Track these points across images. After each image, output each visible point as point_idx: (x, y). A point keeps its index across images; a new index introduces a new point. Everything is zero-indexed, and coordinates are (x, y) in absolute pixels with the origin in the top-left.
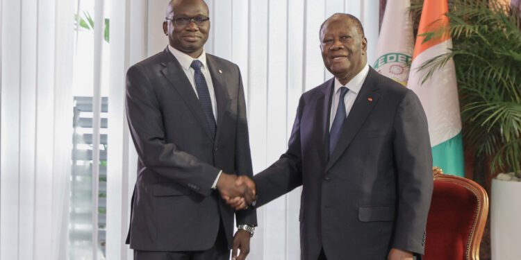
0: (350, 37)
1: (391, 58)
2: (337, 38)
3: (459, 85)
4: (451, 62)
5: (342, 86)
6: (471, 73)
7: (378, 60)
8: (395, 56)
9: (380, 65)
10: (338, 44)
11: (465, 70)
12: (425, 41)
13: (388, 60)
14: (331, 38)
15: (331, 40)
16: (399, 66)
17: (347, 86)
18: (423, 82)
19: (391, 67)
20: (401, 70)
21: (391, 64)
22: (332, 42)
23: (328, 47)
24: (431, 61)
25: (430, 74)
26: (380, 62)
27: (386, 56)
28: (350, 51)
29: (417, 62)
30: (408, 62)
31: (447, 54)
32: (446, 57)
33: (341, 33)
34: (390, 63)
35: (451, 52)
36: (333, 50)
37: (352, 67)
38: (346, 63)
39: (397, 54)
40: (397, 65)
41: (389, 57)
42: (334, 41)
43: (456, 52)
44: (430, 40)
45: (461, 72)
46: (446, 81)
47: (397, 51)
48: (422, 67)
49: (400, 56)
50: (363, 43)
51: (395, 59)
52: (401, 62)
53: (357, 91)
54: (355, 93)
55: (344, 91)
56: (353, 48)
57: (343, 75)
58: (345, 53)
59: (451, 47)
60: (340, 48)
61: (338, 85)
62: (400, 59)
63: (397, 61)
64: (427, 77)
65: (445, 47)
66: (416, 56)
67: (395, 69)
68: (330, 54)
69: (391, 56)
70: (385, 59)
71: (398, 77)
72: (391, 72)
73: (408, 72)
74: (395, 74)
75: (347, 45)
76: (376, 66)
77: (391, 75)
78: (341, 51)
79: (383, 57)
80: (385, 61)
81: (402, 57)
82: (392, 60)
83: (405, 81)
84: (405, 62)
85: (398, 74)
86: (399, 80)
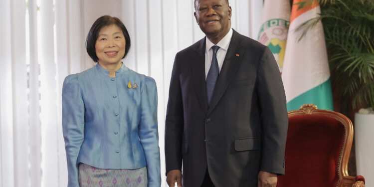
0: (221, 6)
1: (274, 23)
2: (211, 7)
3: (327, 41)
4: (320, 24)
5: (214, 45)
6: (336, 31)
7: (263, 25)
8: (276, 21)
9: (265, 28)
10: (212, 11)
11: (331, 30)
12: (299, 8)
13: (271, 25)
14: (205, 7)
15: (206, 8)
16: (280, 29)
17: (218, 45)
18: (299, 40)
19: (274, 30)
20: (281, 32)
22: (206, 10)
23: (203, 14)
24: (304, 24)
25: (304, 34)
26: (265, 26)
27: (269, 22)
28: (221, 16)
29: (293, 25)
30: (286, 25)
31: (316, 18)
32: (316, 20)
33: (213, 3)
34: (273, 27)
35: (319, 16)
36: (208, 16)
37: (222, 29)
38: (218, 26)
39: (278, 20)
40: (278, 28)
41: (271, 22)
42: (208, 9)
43: (324, 16)
44: (303, 8)
45: (328, 32)
46: (317, 38)
47: (278, 17)
48: (297, 29)
49: (280, 21)
50: (229, 11)
51: (276, 24)
52: (281, 25)
54: (224, 50)
55: (215, 49)
56: (223, 14)
57: (215, 36)
58: (217, 18)
59: (319, 12)
60: (214, 15)
61: (209, 44)
62: (280, 23)
63: (278, 25)
64: (302, 36)
65: (314, 13)
66: (293, 20)
67: (277, 32)
68: (205, 19)
69: (273, 21)
70: (269, 23)
71: (280, 37)
72: (274, 33)
73: (287, 33)
74: (277, 35)
75: (219, 12)
76: (262, 30)
77: (274, 36)
78: (214, 16)
79: (268, 23)
80: (269, 25)
81: (282, 22)
82: (274, 25)
83: (285, 40)
84: (284, 26)
85: (279, 35)
86: (280, 40)
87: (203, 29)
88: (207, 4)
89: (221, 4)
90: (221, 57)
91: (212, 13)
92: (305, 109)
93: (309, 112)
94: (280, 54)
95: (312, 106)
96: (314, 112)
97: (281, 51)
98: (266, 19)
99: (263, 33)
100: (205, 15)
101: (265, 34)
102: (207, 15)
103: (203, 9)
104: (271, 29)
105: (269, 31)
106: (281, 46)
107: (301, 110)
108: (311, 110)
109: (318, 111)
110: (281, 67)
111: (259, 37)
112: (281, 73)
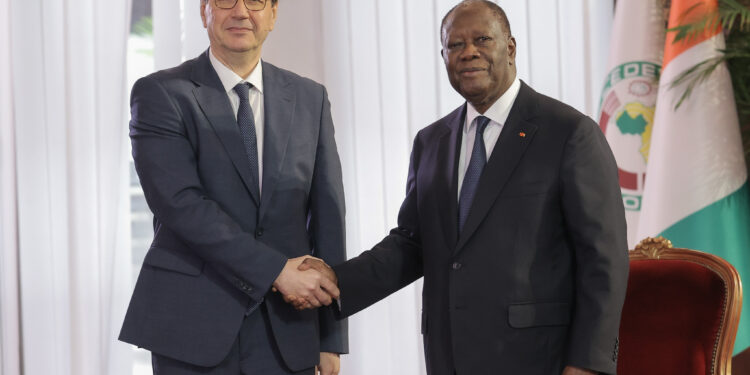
0: (490, 39)
1: (631, 70)
2: (470, 40)
3: (740, 109)
4: (721, 69)
5: (479, 115)
7: (610, 75)
8: (636, 67)
9: (613, 81)
10: (472, 50)
12: (678, 38)
13: (626, 74)
14: (459, 40)
15: (460, 44)
16: (645, 82)
17: (487, 114)
18: (677, 106)
19: (631, 84)
20: (647, 88)
21: (631, 80)
22: (462, 47)
23: (455, 56)
24: (690, 71)
25: (687, 93)
26: (613, 76)
27: (622, 67)
28: (491, 61)
29: (668, 74)
30: (657, 74)
31: (716, 59)
32: (713, 63)
33: (475, 32)
34: (630, 78)
35: (722, 54)
36: (464, 60)
37: (493, 87)
38: (484, 81)
39: (640, 64)
40: (640, 82)
41: (626, 68)
42: (464, 44)
43: (732, 55)
44: (686, 37)
45: (743, 87)
46: (716, 101)
47: (640, 58)
48: (676, 83)
49: (644, 66)
50: (511, 47)
51: (637, 71)
52: (647, 75)
53: (502, 122)
54: (499, 125)
55: (483, 123)
56: (495, 55)
57: (481, 99)
58: (483, 64)
59: (722, 46)
60: (475, 57)
61: (472, 114)
62: (644, 71)
63: (640, 74)
64: (683, 97)
65: (711, 47)
66: (666, 64)
67: (638, 88)
68: (459, 66)
69: (631, 66)
70: (621, 72)
71: (644, 100)
72: (630, 92)
73: (656, 90)
74: (638, 95)
75: (486, 51)
76: (608, 84)
77: (632, 98)
78: (476, 61)
79: (619, 70)
80: (622, 75)
81: (648, 68)
82: (632, 74)
83: (654, 106)
84: (653, 76)
85: (643, 95)
86: (643, 106)
87: (457, 85)
88: (462, 36)
89: (490, 35)
90: (491, 137)
91: (471, 54)
92: (647, 247)
93: (654, 255)
94: (644, 134)
95: (660, 242)
96: (665, 254)
97: (647, 128)
98: (615, 63)
99: (609, 91)
100: (458, 57)
101: (613, 93)
102: (462, 56)
103: (455, 45)
104: (626, 82)
105: (620, 88)
106: (646, 118)
107: (638, 251)
108: (659, 250)
109: (673, 251)
110: (646, 161)
111: (602, 100)
112: (644, 176)
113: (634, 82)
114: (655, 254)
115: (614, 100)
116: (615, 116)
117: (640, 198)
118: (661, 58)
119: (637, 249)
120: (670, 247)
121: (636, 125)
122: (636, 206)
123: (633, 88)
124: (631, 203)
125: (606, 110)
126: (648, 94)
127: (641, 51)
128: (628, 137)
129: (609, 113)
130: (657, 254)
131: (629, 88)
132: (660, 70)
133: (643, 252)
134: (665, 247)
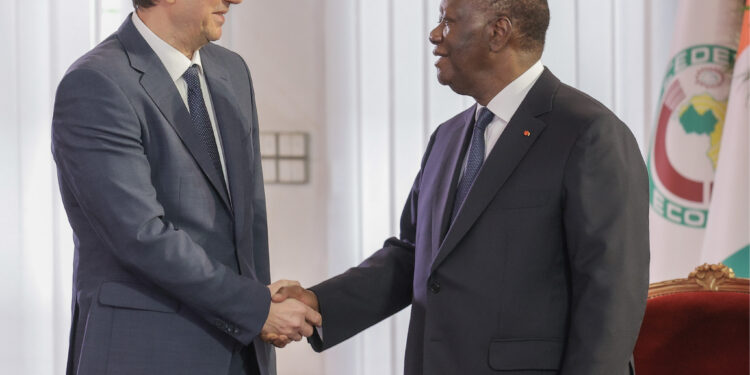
1: (700, 55)
7: (674, 61)
8: (706, 51)
9: (677, 68)
13: (694, 59)
16: (716, 70)
17: (491, 106)
19: (699, 73)
20: (719, 77)
21: (699, 67)
26: (677, 63)
27: (689, 51)
30: (731, 60)
34: (698, 64)
39: (711, 48)
40: (711, 70)
41: (694, 53)
47: (711, 40)
49: (716, 51)
52: (719, 62)
53: (507, 119)
62: (716, 56)
63: (711, 60)
66: (743, 48)
67: (708, 78)
69: (700, 50)
70: (687, 58)
71: (714, 92)
72: (698, 82)
73: (730, 81)
74: (707, 86)
76: (671, 72)
77: (701, 90)
79: (684, 54)
80: (688, 61)
81: (721, 53)
82: (701, 60)
83: (726, 100)
84: (726, 63)
85: (712, 86)
86: (714, 99)
92: (703, 275)
94: (714, 135)
95: (719, 270)
96: (724, 286)
97: (717, 127)
98: (681, 45)
99: (672, 80)
101: (677, 83)
104: (693, 70)
105: (686, 76)
106: (717, 115)
107: (693, 281)
108: (718, 279)
109: (735, 282)
110: (714, 168)
111: (663, 91)
112: (712, 185)
113: (702, 70)
114: (713, 285)
115: (677, 91)
116: (678, 111)
117: (706, 213)
118: (737, 41)
119: (690, 277)
120: (731, 276)
121: (704, 123)
122: (701, 222)
123: (701, 78)
124: (694, 218)
125: (668, 104)
126: (720, 85)
127: (712, 32)
128: (694, 136)
129: (671, 107)
130: (715, 285)
131: (697, 77)
132: (735, 56)
133: (698, 281)
134: (725, 276)
